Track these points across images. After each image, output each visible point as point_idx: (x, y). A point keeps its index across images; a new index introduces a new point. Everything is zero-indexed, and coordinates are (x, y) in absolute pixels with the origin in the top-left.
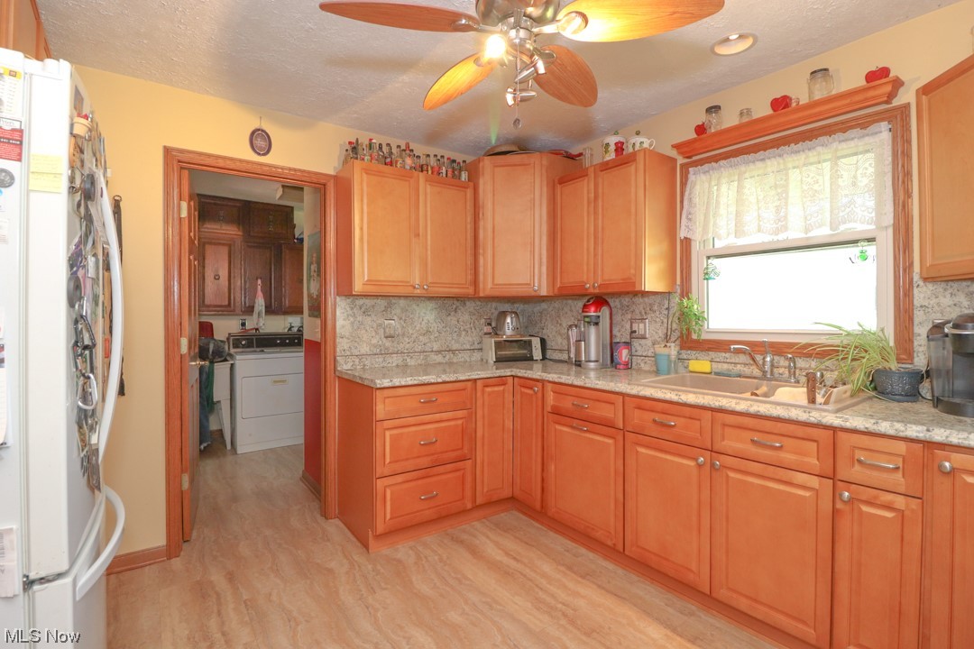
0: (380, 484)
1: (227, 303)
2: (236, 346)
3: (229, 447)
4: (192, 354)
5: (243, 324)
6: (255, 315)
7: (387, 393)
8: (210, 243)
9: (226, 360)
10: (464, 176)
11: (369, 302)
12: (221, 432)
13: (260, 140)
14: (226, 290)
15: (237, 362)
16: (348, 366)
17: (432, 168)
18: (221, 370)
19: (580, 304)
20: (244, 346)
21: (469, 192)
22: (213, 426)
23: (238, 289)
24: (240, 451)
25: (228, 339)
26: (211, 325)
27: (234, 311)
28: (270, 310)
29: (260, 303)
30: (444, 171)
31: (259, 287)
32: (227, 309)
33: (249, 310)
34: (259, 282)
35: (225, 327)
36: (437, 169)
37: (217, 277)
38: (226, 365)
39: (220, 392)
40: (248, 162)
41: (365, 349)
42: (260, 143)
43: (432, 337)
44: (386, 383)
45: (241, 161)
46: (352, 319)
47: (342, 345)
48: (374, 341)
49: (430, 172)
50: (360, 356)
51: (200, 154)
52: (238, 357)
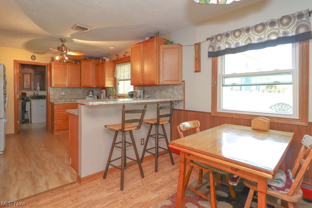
0: (55, 121)
1: (29, 88)
2: (32, 98)
3: (30, 122)
4: (20, 98)
5: (34, 93)
6: (37, 91)
7: (57, 105)
8: (25, 74)
9: (29, 101)
10: (78, 63)
11: (57, 88)
12: (28, 119)
13: (33, 57)
14: (29, 85)
15: (32, 102)
16: (53, 101)
17: (71, 62)
18: (28, 104)
19: (100, 89)
20: (34, 98)
21: (79, 66)
22: (26, 118)
23: (33, 85)
24: (32, 122)
25: (30, 97)
26: (26, 93)
27: (31, 90)
28: (41, 90)
29: (38, 88)
30: (73, 62)
31: (38, 84)
32: (30, 89)
33: (35, 89)
34: (38, 83)
35: (29, 94)
36: (72, 62)
37: (27, 82)
38: (29, 103)
39: (27, 108)
40: (31, 62)
41: (57, 98)
42: (33, 58)
43: (73, 96)
44: (56, 103)
45: (29, 62)
46: (53, 92)
47: (51, 97)
48: (59, 96)
49: (70, 63)
50: (55, 99)
51: (21, 61)
52: (32, 101)
